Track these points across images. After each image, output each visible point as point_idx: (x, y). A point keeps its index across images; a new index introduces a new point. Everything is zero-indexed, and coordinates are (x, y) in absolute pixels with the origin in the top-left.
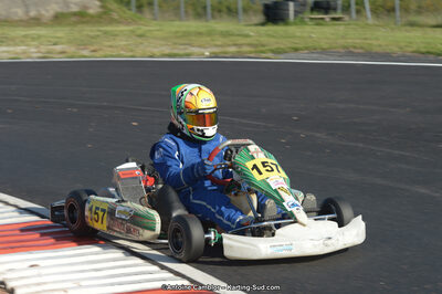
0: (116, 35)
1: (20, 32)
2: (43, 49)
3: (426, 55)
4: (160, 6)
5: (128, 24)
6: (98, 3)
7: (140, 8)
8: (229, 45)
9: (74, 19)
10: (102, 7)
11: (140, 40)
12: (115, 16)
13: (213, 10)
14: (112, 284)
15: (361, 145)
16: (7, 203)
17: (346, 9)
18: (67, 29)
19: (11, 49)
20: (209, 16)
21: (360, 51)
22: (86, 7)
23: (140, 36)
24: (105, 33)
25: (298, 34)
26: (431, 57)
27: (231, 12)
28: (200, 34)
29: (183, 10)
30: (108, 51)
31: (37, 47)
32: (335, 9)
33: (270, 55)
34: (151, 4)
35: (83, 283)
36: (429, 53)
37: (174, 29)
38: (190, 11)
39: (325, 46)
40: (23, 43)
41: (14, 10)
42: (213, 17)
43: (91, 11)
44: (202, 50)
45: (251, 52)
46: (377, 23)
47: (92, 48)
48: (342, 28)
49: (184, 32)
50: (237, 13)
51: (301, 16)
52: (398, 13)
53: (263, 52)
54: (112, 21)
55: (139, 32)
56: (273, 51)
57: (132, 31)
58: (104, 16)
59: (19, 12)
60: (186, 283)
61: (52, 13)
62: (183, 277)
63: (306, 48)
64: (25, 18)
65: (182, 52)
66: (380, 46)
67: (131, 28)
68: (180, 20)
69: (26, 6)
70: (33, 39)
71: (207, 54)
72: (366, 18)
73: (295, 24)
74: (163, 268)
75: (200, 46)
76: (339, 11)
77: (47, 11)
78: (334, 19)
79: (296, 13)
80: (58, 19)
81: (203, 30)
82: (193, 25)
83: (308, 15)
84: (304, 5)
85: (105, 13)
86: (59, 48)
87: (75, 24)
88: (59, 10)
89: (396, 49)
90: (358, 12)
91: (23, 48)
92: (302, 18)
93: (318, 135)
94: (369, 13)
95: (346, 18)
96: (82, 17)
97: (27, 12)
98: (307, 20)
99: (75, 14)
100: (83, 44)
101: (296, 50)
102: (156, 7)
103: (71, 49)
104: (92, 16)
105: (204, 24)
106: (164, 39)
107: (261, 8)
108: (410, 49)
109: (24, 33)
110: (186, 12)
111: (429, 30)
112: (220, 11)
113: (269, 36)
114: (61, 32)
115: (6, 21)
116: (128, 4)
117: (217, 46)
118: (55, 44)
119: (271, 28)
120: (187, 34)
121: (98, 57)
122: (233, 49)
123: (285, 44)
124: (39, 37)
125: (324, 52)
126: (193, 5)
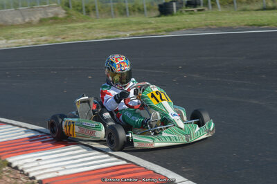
0: (75, 29)
1: (21, 31)
2: (35, 39)
3: (252, 26)
4: (99, 11)
5: (82, 22)
6: (64, 11)
7: (88, 12)
8: (141, 29)
9: (51, 21)
10: (66, 13)
11: (89, 30)
12: (75, 18)
13: (130, 10)
14: (83, 167)
15: (218, 79)
16: (21, 127)
17: (206, 4)
18: (47, 27)
19: (16, 41)
20: (128, 14)
21: (215, 27)
22: (58, 14)
23: (89, 28)
24: (69, 28)
25: (179, 20)
26: (256, 27)
27: (141, 11)
28: (124, 24)
29: (112, 12)
30: (72, 38)
31: (31, 38)
32: (200, 5)
33: (164, 33)
34: (94, 10)
35: (67, 167)
37: (108, 23)
38: (117, 12)
39: (195, 26)
40: (23, 37)
41: (16, 19)
42: (130, 14)
43: (60, 16)
44: (125, 33)
45: (153, 32)
46: (224, 10)
47: (63, 37)
48: (204, 15)
49: (114, 24)
50: (144, 11)
51: (180, 10)
52: (235, 4)
53: (160, 32)
54: (73, 21)
55: (89, 26)
56: (166, 31)
57: (85, 26)
58: (68, 19)
59: (20, 20)
60: (125, 162)
61: (38, 19)
62: (123, 159)
63: (184, 28)
64: (23, 23)
65: (114, 35)
66: (226, 23)
67: (83, 24)
68: (112, 17)
69: (23, 16)
70: (29, 34)
71: (128, 35)
72: (217, 8)
73: (177, 15)
74: (111, 155)
75: (124, 31)
76: (202, 5)
77: (35, 18)
78: (199, 10)
79: (177, 8)
80: (42, 22)
81: (125, 22)
82: (120, 20)
83: (184, 9)
84: (181, 3)
85: (68, 17)
86: (43, 38)
87: (52, 24)
88: (42, 17)
89: (235, 24)
90: (213, 5)
91: (24, 40)
92: (181, 11)
93: (194, 76)
94: (219, 6)
95: (206, 9)
96: (55, 20)
97: (24, 20)
98: (184, 12)
99: (51, 19)
100: (57, 35)
101: (179, 29)
102: (97, 11)
103: (50, 38)
104: (61, 19)
105: (126, 18)
106: (103, 28)
107: (157, 7)
108: (243, 24)
109: (23, 31)
110: (115, 13)
111: (254, 13)
112: (134, 11)
113: (162, 22)
114: (44, 29)
115: (12, 25)
116: (81, 11)
117: (133, 30)
118: (41, 36)
119: (164, 18)
120: (115, 25)
121: (67, 41)
122: (142, 31)
123: (172, 26)
124: (32, 33)
125: (194, 29)
126: (118, 8)
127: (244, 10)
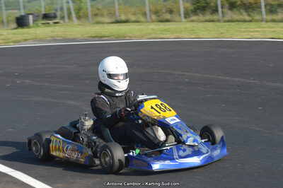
17: (63, 18)
26: (97, 39)
32: (56, 18)
36: (97, 37)
39: (41, 37)
51: (36, 22)
53: (8, 43)
56: (14, 42)
63: (32, 39)
66: (72, 35)
72: (72, 20)
73: (33, 27)
76: (58, 18)
78: (55, 23)
79: (34, 21)
84: (38, 16)
89: (79, 36)
92: (37, 24)
94: (74, 19)
95: (61, 22)
101: (26, 40)
107: (14, 20)
108: (87, 36)
111: (105, 25)
123: (20, 38)
125: (41, 40)
127: (98, 23)
